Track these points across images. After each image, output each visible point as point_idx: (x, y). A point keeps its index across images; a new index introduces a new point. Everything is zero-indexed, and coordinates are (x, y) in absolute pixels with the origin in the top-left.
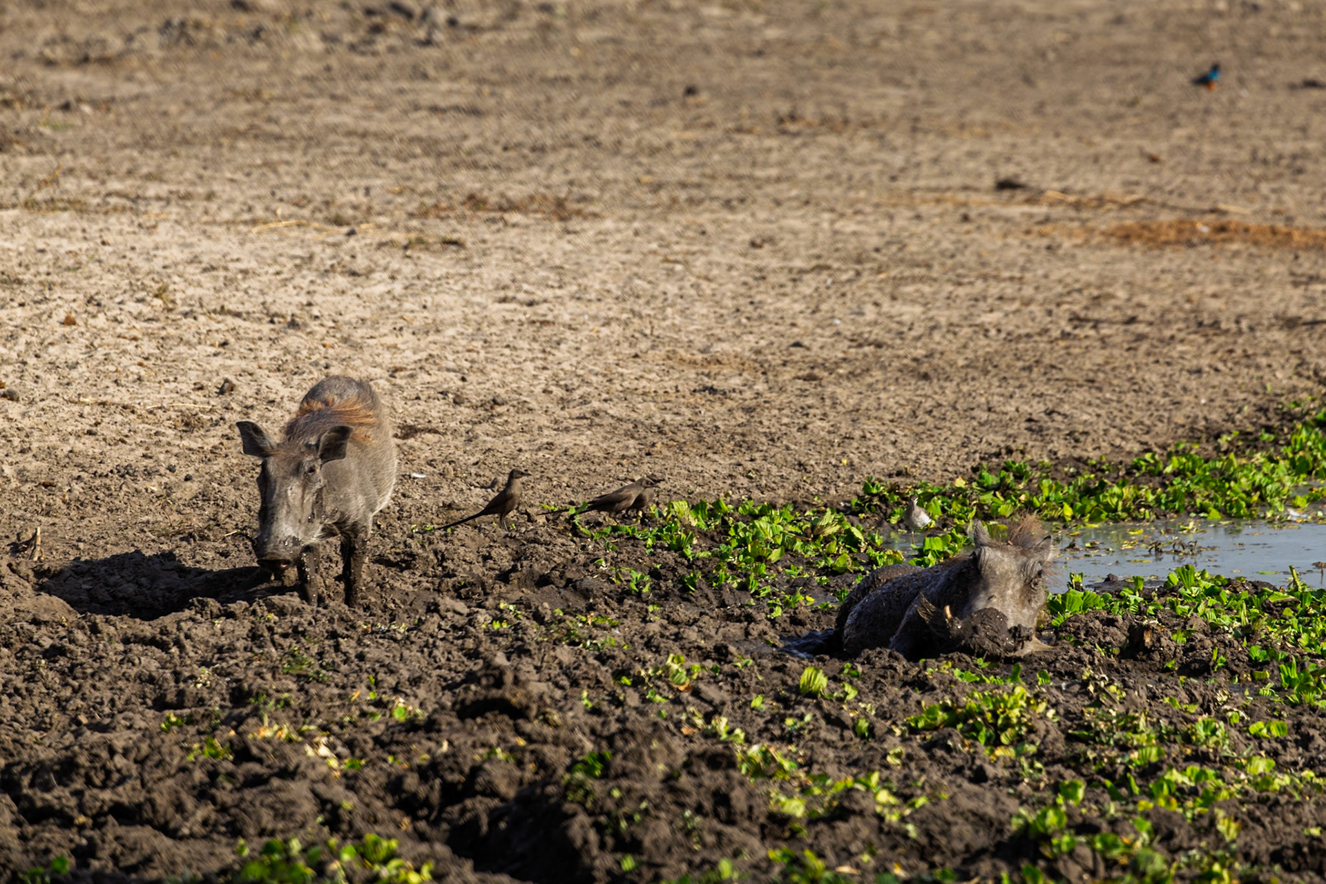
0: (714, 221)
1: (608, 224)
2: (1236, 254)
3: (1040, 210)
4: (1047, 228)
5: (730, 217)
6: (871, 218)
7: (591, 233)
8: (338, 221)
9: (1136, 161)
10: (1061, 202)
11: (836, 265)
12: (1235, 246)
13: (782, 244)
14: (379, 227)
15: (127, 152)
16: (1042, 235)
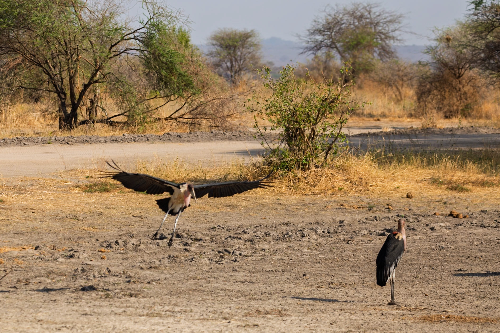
0: (319, 316)
1: (293, 318)
2: (453, 324)
3: (401, 311)
4: (404, 317)
5: (323, 315)
6: (359, 315)
7: (289, 321)
8: (225, 319)
9: (421, 295)
10: (405, 309)
11: (353, 330)
12: (452, 322)
13: (338, 323)
14: (236, 320)
15: (167, 296)
16: (402, 319)
